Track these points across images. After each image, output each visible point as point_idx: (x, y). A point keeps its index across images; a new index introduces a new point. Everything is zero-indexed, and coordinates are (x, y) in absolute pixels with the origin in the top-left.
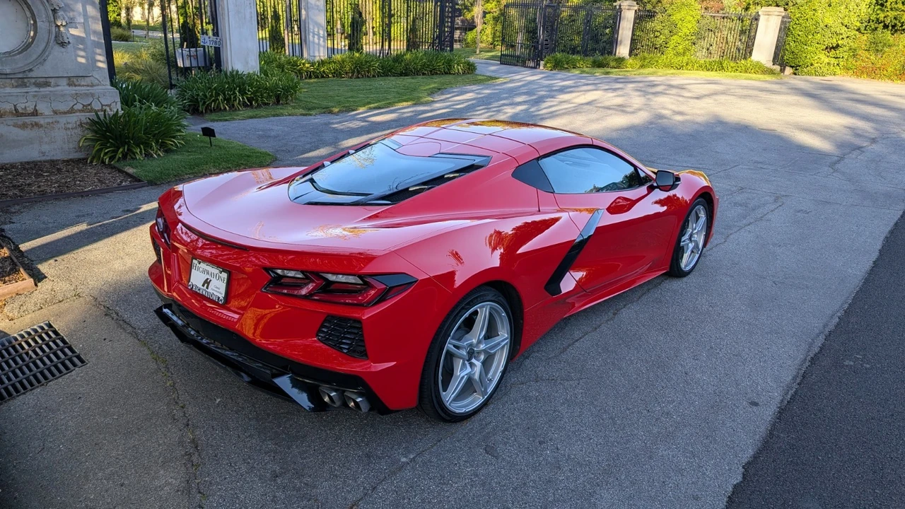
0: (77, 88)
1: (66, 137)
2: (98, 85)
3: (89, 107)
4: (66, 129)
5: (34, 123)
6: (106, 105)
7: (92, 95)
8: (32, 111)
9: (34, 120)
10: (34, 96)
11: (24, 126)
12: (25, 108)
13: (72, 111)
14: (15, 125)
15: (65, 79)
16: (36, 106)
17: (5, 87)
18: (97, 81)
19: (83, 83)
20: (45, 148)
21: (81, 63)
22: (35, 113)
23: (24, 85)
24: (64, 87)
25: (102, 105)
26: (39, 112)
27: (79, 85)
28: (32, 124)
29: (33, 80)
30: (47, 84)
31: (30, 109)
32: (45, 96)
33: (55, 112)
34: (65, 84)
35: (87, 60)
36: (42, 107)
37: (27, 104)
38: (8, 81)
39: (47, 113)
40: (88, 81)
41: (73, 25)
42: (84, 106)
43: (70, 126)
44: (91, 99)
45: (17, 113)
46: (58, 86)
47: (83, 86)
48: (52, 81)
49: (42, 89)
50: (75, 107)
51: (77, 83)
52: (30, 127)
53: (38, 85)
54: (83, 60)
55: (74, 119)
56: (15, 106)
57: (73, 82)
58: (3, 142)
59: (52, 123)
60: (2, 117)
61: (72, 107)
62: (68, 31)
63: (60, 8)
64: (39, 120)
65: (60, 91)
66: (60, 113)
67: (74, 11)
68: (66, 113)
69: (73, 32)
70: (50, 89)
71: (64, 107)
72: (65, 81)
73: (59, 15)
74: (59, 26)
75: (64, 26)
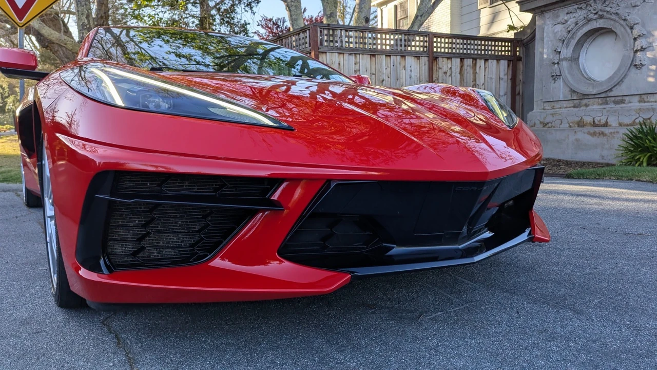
0: (646, 104)
3: (649, 121)
5: (601, 132)
7: (654, 110)
8: (604, 123)
10: (608, 111)
11: (594, 134)
12: (600, 120)
13: (633, 124)
14: (589, 133)
15: (637, 97)
16: (607, 119)
17: (594, 104)
19: (652, 100)
21: (650, 82)
22: (606, 125)
23: (606, 103)
24: (635, 104)
26: (609, 124)
27: (648, 102)
28: (599, 133)
29: (613, 99)
30: (622, 102)
31: (603, 122)
32: (615, 111)
33: (620, 125)
34: (636, 101)
36: (613, 121)
37: (601, 118)
38: (597, 100)
39: (614, 125)
41: (651, 48)
42: (645, 119)
44: (653, 113)
45: (594, 125)
46: (630, 103)
47: (652, 102)
48: (627, 99)
49: (617, 106)
50: (637, 121)
51: (646, 100)
52: (598, 135)
53: (616, 103)
54: (651, 80)
56: (594, 119)
57: (643, 99)
58: (579, 145)
59: (614, 133)
60: (583, 126)
61: (634, 120)
62: (646, 54)
63: (639, 36)
64: (606, 130)
65: (630, 107)
66: (624, 125)
67: (653, 36)
68: (628, 125)
69: (649, 54)
70: (623, 105)
71: (628, 121)
72: (637, 98)
73: (638, 42)
74: (636, 52)
75: (641, 51)
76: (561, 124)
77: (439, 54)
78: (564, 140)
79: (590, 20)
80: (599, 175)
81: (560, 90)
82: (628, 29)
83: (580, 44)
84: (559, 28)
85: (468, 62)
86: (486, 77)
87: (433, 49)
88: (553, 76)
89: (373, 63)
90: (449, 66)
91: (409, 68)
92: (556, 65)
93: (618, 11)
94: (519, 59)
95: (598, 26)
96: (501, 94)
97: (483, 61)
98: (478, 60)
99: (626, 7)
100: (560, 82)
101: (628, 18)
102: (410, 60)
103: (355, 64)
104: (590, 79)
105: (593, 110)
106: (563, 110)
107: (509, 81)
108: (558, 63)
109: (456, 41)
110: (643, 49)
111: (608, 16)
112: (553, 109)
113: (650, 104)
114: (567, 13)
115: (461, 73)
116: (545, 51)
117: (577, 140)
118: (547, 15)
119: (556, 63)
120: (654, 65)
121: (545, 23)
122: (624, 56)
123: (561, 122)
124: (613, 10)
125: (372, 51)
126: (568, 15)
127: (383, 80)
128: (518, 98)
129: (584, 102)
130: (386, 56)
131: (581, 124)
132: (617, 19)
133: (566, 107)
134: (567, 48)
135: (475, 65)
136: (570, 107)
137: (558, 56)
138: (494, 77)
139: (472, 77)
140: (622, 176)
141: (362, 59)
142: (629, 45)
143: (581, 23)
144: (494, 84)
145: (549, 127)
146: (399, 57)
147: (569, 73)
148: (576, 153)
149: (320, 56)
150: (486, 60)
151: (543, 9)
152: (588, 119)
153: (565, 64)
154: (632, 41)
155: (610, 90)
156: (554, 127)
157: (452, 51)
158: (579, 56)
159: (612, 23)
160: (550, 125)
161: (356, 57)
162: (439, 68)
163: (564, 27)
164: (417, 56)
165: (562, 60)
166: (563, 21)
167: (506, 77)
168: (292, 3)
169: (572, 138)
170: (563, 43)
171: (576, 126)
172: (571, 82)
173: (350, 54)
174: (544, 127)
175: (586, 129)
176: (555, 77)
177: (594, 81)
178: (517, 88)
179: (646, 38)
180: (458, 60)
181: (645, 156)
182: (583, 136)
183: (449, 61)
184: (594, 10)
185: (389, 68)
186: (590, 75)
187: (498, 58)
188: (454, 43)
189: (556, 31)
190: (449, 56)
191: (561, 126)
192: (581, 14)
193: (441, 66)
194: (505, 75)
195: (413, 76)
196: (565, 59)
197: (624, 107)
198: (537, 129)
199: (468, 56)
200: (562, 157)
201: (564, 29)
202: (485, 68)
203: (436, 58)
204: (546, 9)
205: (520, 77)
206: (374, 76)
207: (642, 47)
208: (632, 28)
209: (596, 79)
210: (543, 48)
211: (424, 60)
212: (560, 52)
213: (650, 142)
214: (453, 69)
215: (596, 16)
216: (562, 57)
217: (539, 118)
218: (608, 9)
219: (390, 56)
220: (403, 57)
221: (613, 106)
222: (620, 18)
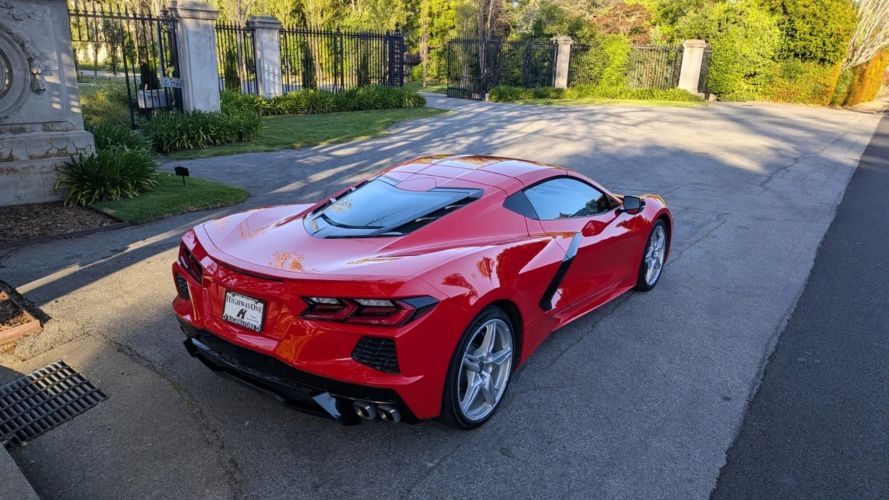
0: (52, 133)
1: (41, 181)
2: (72, 130)
3: (64, 151)
4: (41, 173)
5: (9, 169)
6: (80, 149)
7: (67, 140)
8: (8, 156)
9: (12, 165)
10: (10, 142)
13: (47, 155)
15: (40, 125)
16: (11, 152)
18: (71, 126)
19: (57, 128)
20: (21, 192)
21: (56, 109)
22: (11, 159)
24: (39, 133)
25: (77, 149)
26: (15, 157)
27: (54, 130)
28: (8, 169)
29: (9, 127)
30: (22, 130)
31: (6, 155)
32: (20, 142)
33: (31, 157)
34: (40, 130)
35: (62, 105)
36: (19, 154)
37: (2, 151)
39: (22, 158)
40: (63, 126)
41: (49, 72)
42: (59, 150)
43: (45, 170)
44: (66, 143)
46: (33, 132)
47: (58, 131)
48: (28, 127)
49: (17, 136)
50: (51, 152)
51: (52, 129)
52: (5, 172)
53: (14, 131)
54: (57, 106)
55: (49, 163)
57: (48, 127)
59: (28, 168)
61: (48, 152)
62: (43, 78)
63: (35, 57)
64: (15, 165)
65: (36, 136)
66: (36, 158)
67: (47, 58)
68: (40, 158)
69: (48, 79)
70: (26, 135)
71: (38, 152)
72: (40, 127)
73: (34, 64)
74: (34, 74)
75: (40, 74)
113: (58, 133)
120: (57, 91)
122: (15, 77)
197: (28, 137)
221: (12, 136)
222: (5, 30)
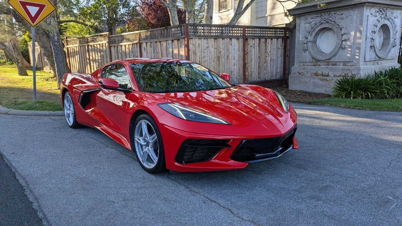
0: (346, 67)
2: (354, 66)
3: (347, 75)
7: (349, 70)
9: (326, 78)
10: (329, 69)
11: (322, 80)
12: (325, 73)
13: (340, 76)
14: (320, 79)
16: (329, 73)
17: (323, 65)
18: (354, 64)
19: (349, 65)
20: (327, 89)
21: (348, 56)
22: (328, 76)
23: (328, 65)
24: (341, 66)
25: (352, 74)
26: (329, 75)
27: (347, 66)
29: (331, 63)
30: (336, 65)
31: (327, 74)
32: (332, 69)
33: (334, 76)
35: (351, 55)
36: (331, 74)
38: (324, 63)
39: (332, 76)
40: (351, 64)
41: (349, 40)
42: (345, 74)
44: (349, 72)
45: (323, 75)
46: (339, 65)
47: (349, 66)
48: (338, 63)
49: (333, 67)
51: (346, 65)
52: (324, 80)
53: (333, 65)
54: (349, 55)
55: (339, 79)
56: (322, 72)
58: (315, 85)
59: (331, 80)
60: (317, 76)
61: (341, 74)
62: (347, 43)
63: (344, 34)
64: (328, 78)
65: (339, 67)
66: (336, 76)
67: (350, 34)
68: (338, 76)
69: (348, 43)
70: (336, 66)
71: (338, 74)
72: (342, 63)
73: (343, 37)
74: (343, 41)
75: (345, 41)
76: (307, 74)
77: (249, 37)
78: (309, 82)
79: (322, 23)
80: (323, 103)
81: (307, 57)
82: (339, 29)
83: (317, 34)
84: (307, 25)
85: (263, 40)
86: (271, 47)
87: (245, 34)
88: (304, 50)
89: (216, 42)
90: (253, 43)
91: (234, 45)
92: (305, 44)
93: (335, 20)
94: (288, 38)
95: (326, 27)
96: (279, 56)
97: (270, 40)
98: (268, 39)
99: (339, 19)
100: (307, 53)
101: (340, 24)
102: (234, 41)
103: (207, 43)
104: (321, 52)
105: (322, 68)
106: (309, 67)
107: (283, 49)
108: (306, 43)
109: (257, 30)
110: (345, 40)
111: (331, 22)
112: (304, 66)
113: (348, 67)
114: (311, 18)
115: (259, 46)
116: (301, 36)
117: (315, 82)
118: (302, 18)
119: (305, 43)
120: (350, 48)
121: (301, 22)
122: (337, 43)
123: (308, 73)
124: (333, 20)
125: (215, 37)
126: (312, 19)
127: (221, 52)
128: (287, 58)
129: (318, 63)
130: (222, 39)
131: (316, 74)
132: (335, 24)
133: (310, 66)
134: (311, 36)
135: (266, 42)
136: (312, 66)
137: (306, 40)
138: (275, 48)
139: (264, 48)
140: (333, 104)
141: (210, 41)
142: (339, 38)
143: (318, 25)
144: (275, 51)
145: (302, 75)
146: (228, 39)
147: (311, 49)
148: (314, 89)
149: (189, 40)
150: (272, 39)
151: (300, 15)
152: (320, 72)
153: (310, 44)
154: (341, 36)
155: (330, 59)
156: (304, 75)
157: (255, 35)
158: (317, 40)
159: (332, 26)
160: (302, 74)
161: (207, 40)
162: (249, 44)
163: (310, 25)
164: (238, 38)
165: (309, 42)
166: (309, 22)
167: (281, 47)
168: (172, 8)
169: (312, 81)
170: (309, 33)
171: (314, 75)
172: (312, 53)
173: (205, 39)
174: (299, 74)
175: (319, 77)
176: (305, 50)
177: (323, 53)
178: (287, 53)
179: (347, 35)
180: (258, 39)
181: (344, 93)
182: (317, 80)
183: (253, 40)
184: (324, 18)
185: (224, 45)
186: (321, 50)
187: (278, 38)
188: (256, 31)
189: (306, 27)
190: (253, 38)
191: (308, 75)
192: (318, 19)
193: (249, 43)
194: (281, 46)
195: (235, 49)
196: (310, 41)
197: (337, 67)
198: (296, 75)
199: (263, 37)
200: (307, 90)
201: (310, 26)
202: (271, 43)
203: (247, 39)
204: (301, 15)
205: (288, 47)
206: (216, 49)
207: (345, 39)
208: (341, 29)
209: (324, 52)
210: (300, 35)
211: (241, 40)
212: (307, 38)
213: (346, 86)
214: (255, 44)
215: (325, 22)
216: (308, 40)
217: (297, 70)
218: (331, 19)
219: (224, 39)
220: (231, 39)
221: (331, 66)
222: (336, 24)
